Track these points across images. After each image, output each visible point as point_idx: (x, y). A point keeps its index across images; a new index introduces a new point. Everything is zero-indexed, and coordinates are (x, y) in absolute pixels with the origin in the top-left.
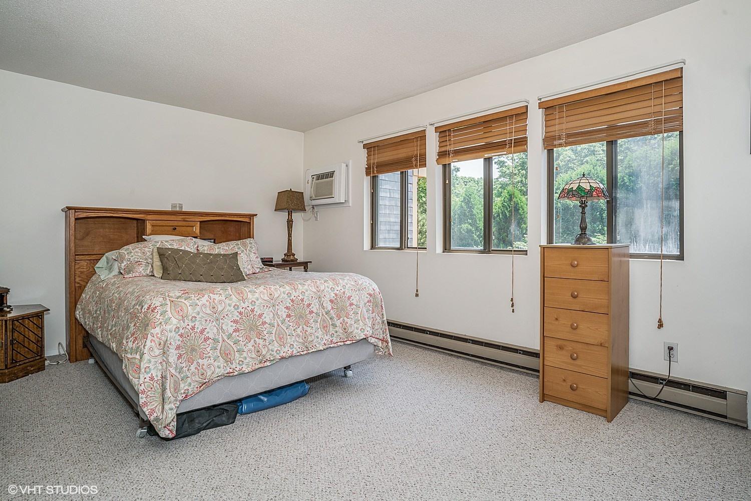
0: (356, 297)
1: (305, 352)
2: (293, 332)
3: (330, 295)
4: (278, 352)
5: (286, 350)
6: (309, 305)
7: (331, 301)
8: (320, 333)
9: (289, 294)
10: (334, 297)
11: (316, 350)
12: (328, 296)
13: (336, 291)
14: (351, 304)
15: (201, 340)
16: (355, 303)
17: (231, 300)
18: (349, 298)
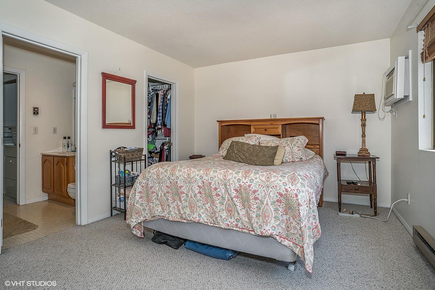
0: (261, 193)
1: (212, 224)
2: (203, 206)
3: (235, 185)
4: (189, 215)
5: (194, 216)
6: (216, 189)
7: (236, 190)
8: (224, 215)
9: (201, 177)
10: (238, 187)
11: (219, 226)
12: (234, 185)
13: (241, 183)
14: (256, 198)
15: (150, 192)
16: (260, 198)
17: (167, 173)
18: (255, 192)
